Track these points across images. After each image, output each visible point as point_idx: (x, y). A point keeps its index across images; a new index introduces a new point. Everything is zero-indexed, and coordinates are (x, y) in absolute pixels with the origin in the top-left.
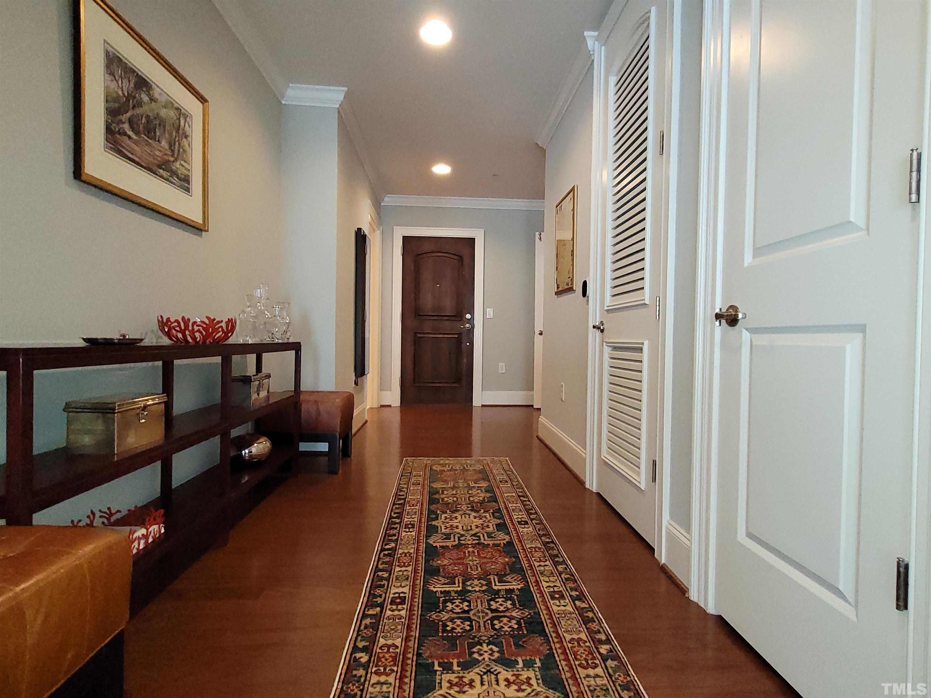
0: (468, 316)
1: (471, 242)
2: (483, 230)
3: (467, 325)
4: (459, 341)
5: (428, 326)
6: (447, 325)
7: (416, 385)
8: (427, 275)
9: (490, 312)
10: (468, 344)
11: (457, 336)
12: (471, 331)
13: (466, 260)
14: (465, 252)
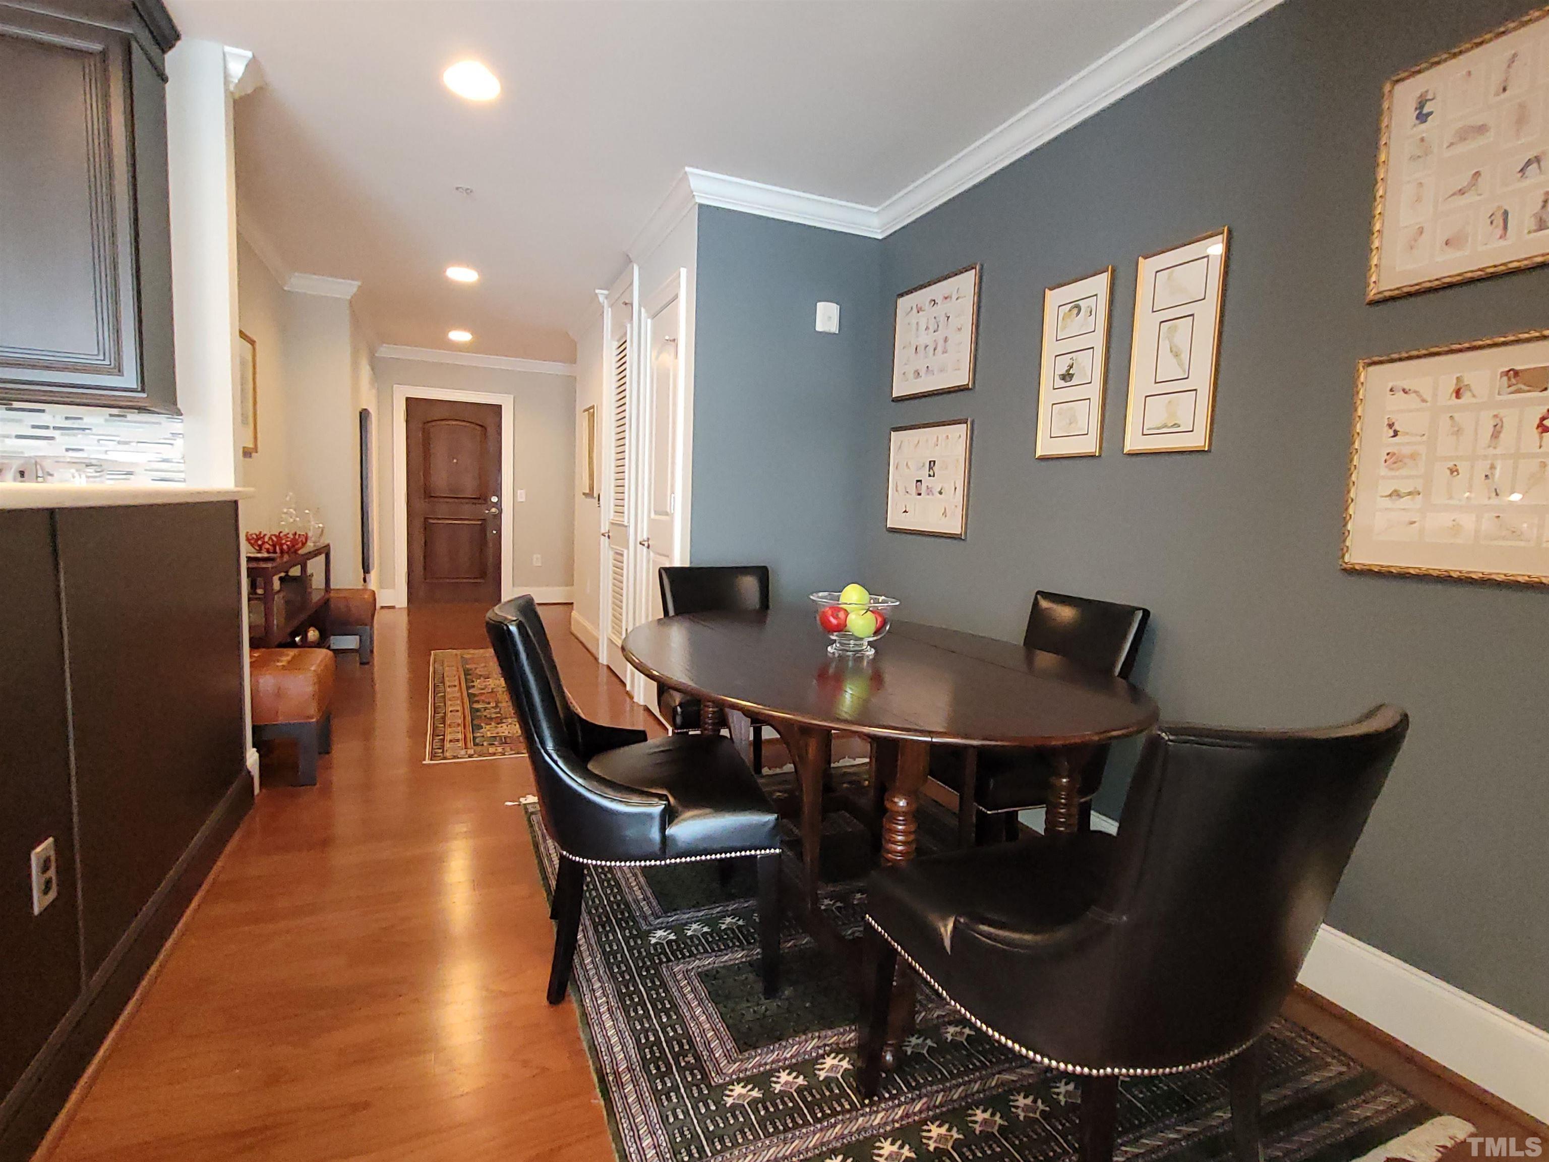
0: (494, 499)
1: (497, 410)
2: (512, 396)
3: (493, 510)
4: (483, 529)
5: (442, 509)
6: (467, 509)
7: (428, 581)
8: (440, 449)
9: (521, 496)
10: (495, 532)
11: (480, 522)
12: (498, 517)
13: (491, 431)
14: (489, 422)
